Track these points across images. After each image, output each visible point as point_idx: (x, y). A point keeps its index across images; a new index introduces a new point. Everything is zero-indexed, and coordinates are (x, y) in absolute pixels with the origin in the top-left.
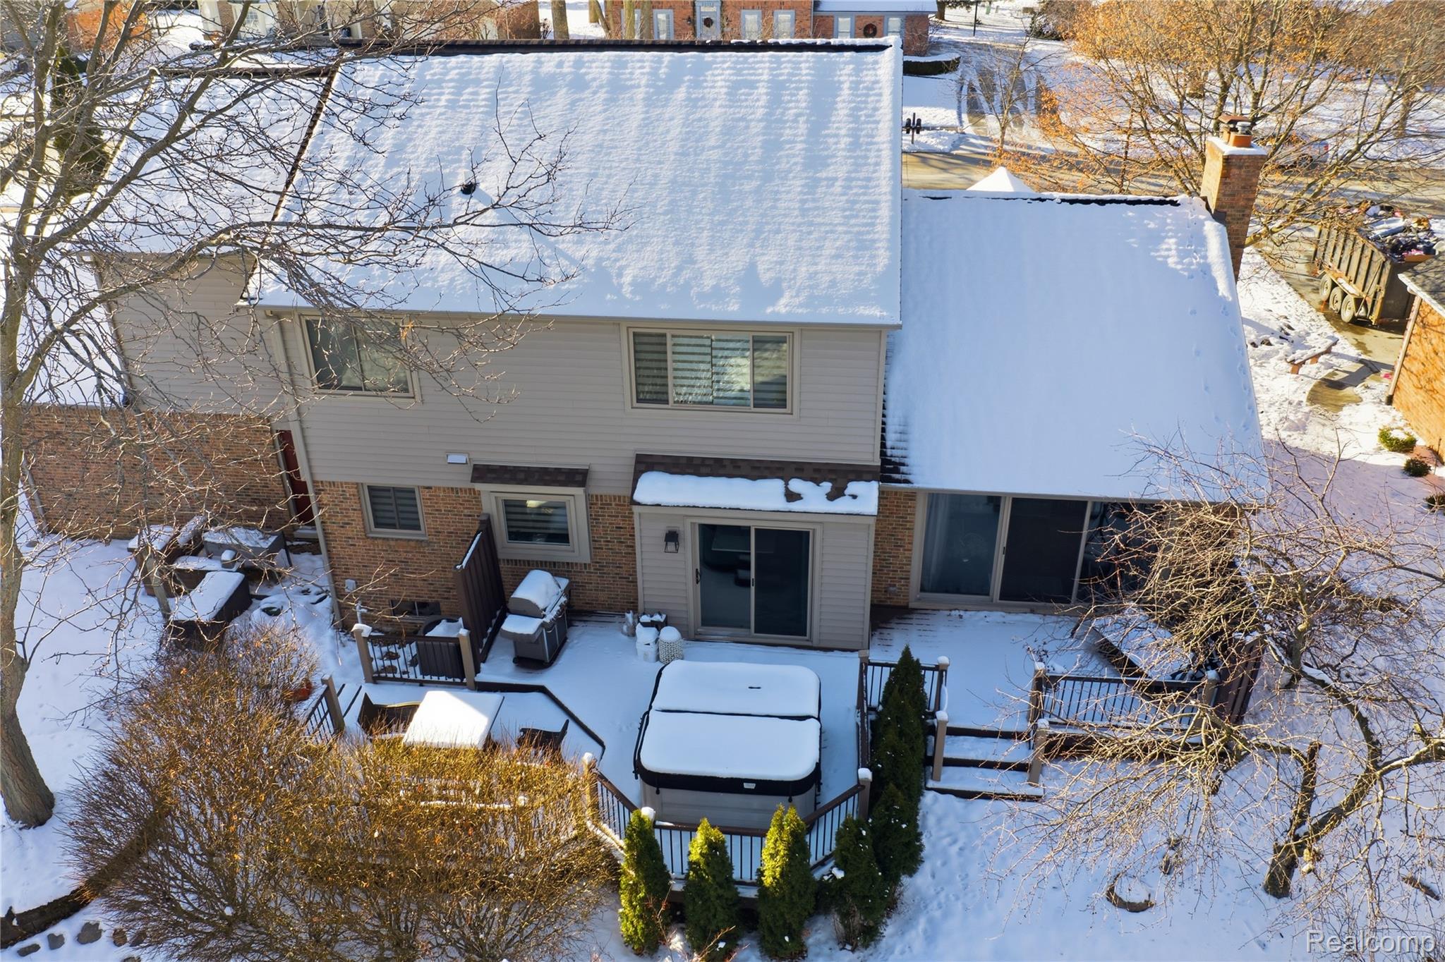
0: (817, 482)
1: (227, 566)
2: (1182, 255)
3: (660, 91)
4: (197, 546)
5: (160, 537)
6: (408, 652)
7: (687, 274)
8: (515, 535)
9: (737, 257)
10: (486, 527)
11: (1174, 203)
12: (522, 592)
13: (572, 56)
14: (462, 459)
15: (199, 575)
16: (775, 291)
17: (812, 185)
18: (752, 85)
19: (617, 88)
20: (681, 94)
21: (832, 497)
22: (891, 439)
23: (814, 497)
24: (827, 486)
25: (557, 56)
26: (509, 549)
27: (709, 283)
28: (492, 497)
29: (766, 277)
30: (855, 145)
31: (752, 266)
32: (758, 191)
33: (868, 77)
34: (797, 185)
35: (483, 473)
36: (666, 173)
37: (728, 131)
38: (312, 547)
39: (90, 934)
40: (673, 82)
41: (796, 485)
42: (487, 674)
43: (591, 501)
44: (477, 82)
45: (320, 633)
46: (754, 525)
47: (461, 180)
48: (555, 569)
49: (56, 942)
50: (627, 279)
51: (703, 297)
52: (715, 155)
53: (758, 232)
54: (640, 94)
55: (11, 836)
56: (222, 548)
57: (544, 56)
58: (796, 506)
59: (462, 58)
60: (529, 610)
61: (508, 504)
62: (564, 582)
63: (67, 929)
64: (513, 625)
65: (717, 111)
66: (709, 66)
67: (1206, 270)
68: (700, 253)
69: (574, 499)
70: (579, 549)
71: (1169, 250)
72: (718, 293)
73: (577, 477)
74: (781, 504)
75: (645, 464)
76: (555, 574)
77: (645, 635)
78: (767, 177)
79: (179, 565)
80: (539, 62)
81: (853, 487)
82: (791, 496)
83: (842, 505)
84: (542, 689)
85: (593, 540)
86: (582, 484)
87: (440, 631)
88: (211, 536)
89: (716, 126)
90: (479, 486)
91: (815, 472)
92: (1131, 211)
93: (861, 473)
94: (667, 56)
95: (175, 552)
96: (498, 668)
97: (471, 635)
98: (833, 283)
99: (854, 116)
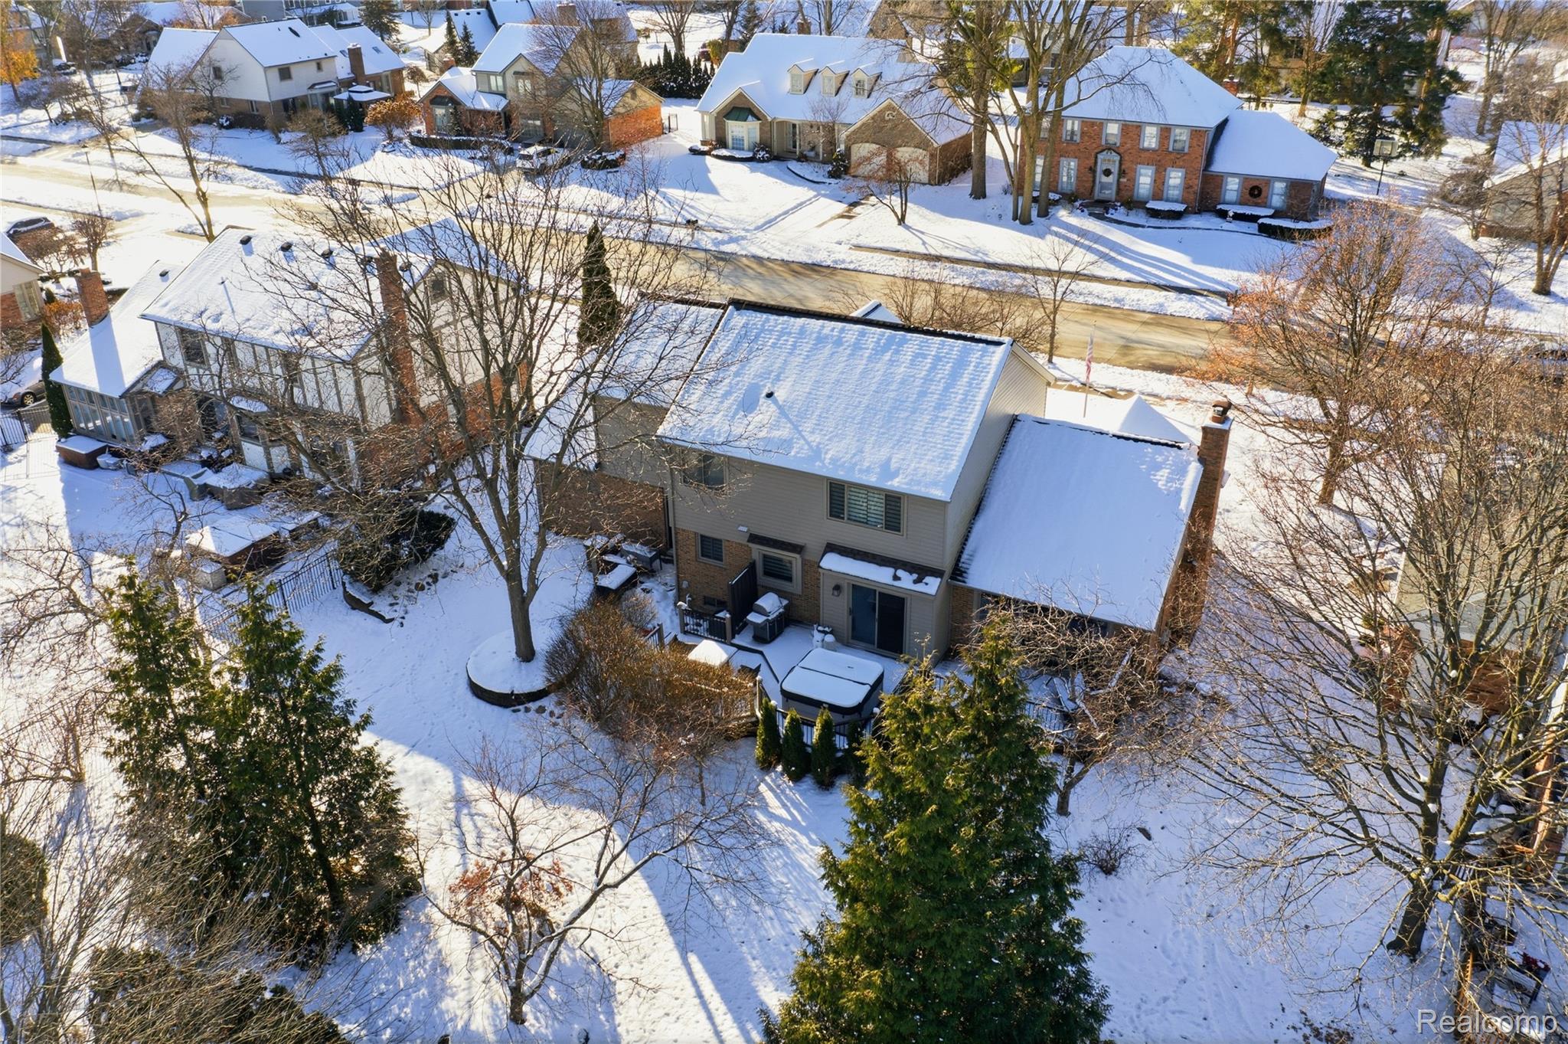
0: (911, 573)
1: (629, 563)
2: (1169, 480)
3: (880, 350)
4: (615, 551)
5: (600, 541)
6: (705, 625)
7: (857, 458)
8: (767, 573)
9: (883, 453)
10: (752, 566)
11: (1179, 448)
12: (759, 602)
13: (840, 325)
14: (745, 529)
15: (616, 565)
16: (895, 474)
17: (933, 421)
18: (925, 356)
19: (857, 347)
20: (887, 356)
21: (916, 582)
22: (965, 557)
23: (907, 581)
24: (915, 576)
25: (833, 324)
26: (762, 579)
27: (866, 464)
28: (757, 551)
29: (893, 466)
30: (964, 400)
31: (889, 459)
32: (907, 418)
33: (986, 360)
34: (927, 418)
35: (754, 538)
36: (865, 401)
37: (903, 382)
38: (670, 562)
39: (541, 710)
40: (885, 349)
41: (900, 573)
42: (737, 641)
43: (804, 563)
44: (790, 333)
45: (667, 606)
46: (878, 590)
47: (766, 391)
48: (781, 594)
49: (527, 710)
50: (829, 456)
51: (861, 471)
52: (892, 395)
53: (899, 441)
54: (867, 353)
55: (516, 663)
56: (629, 553)
57: (827, 323)
58: (896, 583)
59: (786, 318)
60: (761, 611)
61: (765, 557)
62: (785, 602)
63: (533, 706)
64: (754, 618)
65: (902, 369)
66: (906, 341)
67: (1179, 491)
68: (867, 448)
69: (795, 559)
70: (796, 587)
71: (1162, 477)
72: (868, 470)
73: (797, 549)
74: (889, 580)
75: (831, 548)
76: (780, 597)
77: (818, 636)
78: (913, 412)
79: (606, 558)
80: (823, 327)
81: (928, 579)
82: (896, 578)
83: (920, 587)
84: (761, 653)
85: (804, 583)
86: (799, 553)
87: (721, 615)
88: (625, 546)
89: (898, 378)
90: (751, 545)
91: (910, 567)
92: (1150, 448)
93: (936, 573)
94: (888, 332)
95: (605, 552)
96: (744, 639)
97: (732, 619)
98: (925, 475)
99: (970, 384)
